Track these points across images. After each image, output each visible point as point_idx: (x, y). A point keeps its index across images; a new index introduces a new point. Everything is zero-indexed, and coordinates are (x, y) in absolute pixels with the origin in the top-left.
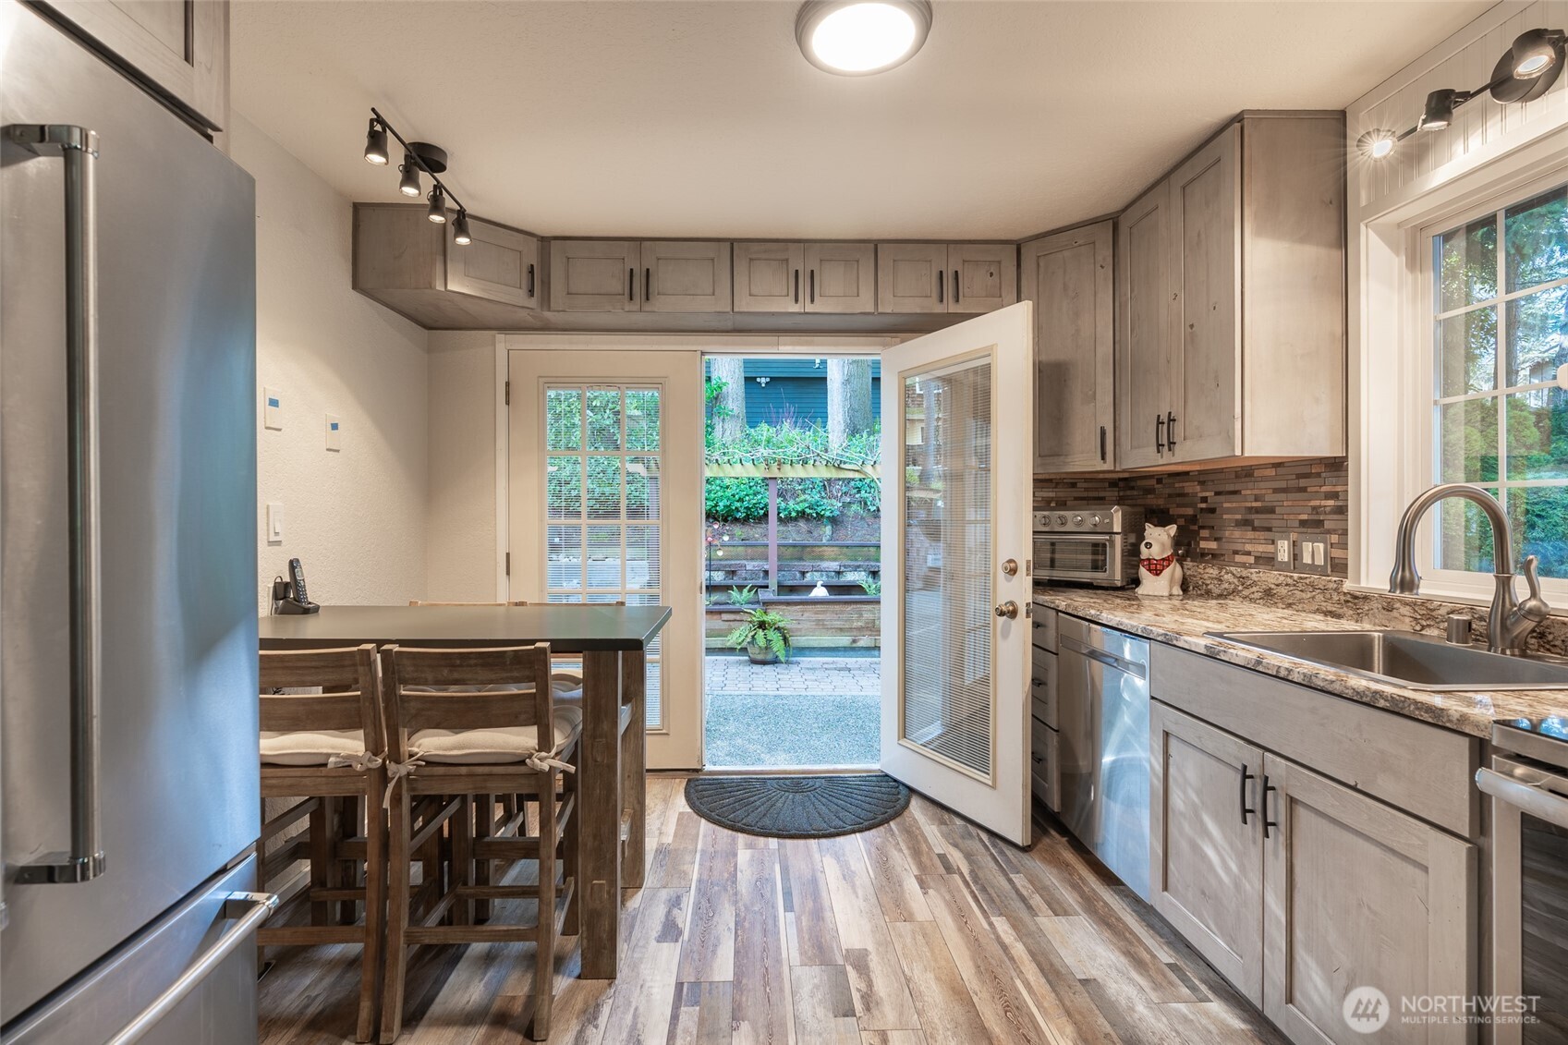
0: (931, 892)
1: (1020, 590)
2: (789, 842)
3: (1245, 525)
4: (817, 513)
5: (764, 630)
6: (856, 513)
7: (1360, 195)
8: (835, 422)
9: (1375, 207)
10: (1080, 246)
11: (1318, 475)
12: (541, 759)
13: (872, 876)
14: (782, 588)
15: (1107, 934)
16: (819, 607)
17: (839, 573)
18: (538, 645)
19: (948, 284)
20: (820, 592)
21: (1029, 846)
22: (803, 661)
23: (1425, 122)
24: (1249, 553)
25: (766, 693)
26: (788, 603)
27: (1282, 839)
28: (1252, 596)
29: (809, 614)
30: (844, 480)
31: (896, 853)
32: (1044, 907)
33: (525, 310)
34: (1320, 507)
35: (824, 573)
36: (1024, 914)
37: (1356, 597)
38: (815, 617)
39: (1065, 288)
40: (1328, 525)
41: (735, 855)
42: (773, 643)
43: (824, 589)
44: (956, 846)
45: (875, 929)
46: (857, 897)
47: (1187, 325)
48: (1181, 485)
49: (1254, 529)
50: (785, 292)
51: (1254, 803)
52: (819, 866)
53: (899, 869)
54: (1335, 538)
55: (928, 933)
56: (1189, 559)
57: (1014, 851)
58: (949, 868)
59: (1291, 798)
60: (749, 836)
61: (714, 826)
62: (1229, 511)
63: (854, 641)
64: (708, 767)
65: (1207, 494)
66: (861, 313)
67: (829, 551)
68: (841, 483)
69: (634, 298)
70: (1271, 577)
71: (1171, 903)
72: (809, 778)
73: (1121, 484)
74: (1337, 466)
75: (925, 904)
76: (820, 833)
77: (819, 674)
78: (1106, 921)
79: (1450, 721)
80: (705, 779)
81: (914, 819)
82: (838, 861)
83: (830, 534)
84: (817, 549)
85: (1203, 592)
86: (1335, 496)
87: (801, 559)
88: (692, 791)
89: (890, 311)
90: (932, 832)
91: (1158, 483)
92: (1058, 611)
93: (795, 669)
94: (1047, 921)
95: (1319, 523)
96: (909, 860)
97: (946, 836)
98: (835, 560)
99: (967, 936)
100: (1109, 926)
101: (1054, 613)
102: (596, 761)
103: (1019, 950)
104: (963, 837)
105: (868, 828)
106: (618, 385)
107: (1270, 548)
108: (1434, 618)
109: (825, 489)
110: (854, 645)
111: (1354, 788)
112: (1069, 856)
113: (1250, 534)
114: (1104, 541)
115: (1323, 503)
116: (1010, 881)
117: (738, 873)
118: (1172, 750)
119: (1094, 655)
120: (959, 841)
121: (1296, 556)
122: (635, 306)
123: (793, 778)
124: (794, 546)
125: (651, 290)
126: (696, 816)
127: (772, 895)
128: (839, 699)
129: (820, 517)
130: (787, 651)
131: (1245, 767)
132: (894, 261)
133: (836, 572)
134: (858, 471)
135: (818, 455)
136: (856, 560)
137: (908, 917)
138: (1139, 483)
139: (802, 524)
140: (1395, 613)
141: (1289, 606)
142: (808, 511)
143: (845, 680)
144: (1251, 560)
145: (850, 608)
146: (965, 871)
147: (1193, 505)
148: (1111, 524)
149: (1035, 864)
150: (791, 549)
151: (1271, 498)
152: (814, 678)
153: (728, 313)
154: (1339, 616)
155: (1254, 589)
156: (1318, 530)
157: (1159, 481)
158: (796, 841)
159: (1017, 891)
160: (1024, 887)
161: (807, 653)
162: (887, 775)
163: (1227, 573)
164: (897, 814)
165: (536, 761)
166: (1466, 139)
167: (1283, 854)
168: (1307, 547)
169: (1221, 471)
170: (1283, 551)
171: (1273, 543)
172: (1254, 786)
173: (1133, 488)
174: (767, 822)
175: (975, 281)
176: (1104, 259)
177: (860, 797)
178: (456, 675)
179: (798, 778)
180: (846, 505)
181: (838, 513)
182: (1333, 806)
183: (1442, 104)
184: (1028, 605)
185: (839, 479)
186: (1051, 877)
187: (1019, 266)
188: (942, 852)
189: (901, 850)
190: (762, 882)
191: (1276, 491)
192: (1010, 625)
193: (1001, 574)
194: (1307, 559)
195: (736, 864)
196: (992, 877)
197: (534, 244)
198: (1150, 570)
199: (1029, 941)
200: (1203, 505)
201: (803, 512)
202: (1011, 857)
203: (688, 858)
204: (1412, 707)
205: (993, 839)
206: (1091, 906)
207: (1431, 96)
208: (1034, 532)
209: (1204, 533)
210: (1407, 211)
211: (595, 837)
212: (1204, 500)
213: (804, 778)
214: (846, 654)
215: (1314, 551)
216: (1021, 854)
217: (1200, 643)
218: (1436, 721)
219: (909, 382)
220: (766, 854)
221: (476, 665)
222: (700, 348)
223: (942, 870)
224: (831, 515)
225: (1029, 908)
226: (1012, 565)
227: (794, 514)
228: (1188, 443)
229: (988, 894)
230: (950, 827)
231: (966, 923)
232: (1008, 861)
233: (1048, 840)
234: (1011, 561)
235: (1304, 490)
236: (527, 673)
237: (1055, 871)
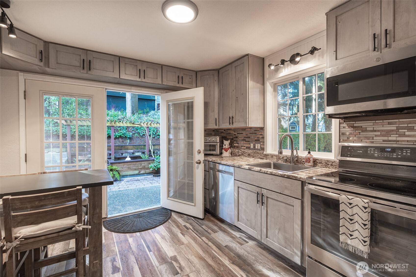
0: (185, 235)
1: (201, 157)
2: (142, 232)
3: (244, 140)
4: (125, 136)
5: (112, 171)
6: (137, 136)
7: (267, 76)
8: (129, 110)
9: (270, 79)
10: (211, 75)
11: (259, 130)
12: (79, 227)
13: (169, 236)
14: (116, 159)
15: (226, 234)
16: (129, 163)
17: (133, 153)
18: (78, 187)
19: (180, 79)
20: (128, 159)
21: (204, 218)
22: (124, 179)
23: (281, 65)
24: (245, 146)
25: (115, 190)
26: (119, 163)
27: (265, 205)
28: (246, 155)
29: (126, 165)
30: (132, 127)
31: (173, 228)
32: (211, 232)
33: (37, 66)
34: (259, 137)
35: (129, 154)
36: (208, 235)
37: (266, 155)
38: (128, 166)
39: (207, 84)
40: (260, 141)
41: (128, 240)
42: (115, 175)
43: (129, 158)
44: (187, 222)
45: (176, 249)
46: (168, 242)
47: (236, 97)
48: (230, 131)
49: (246, 141)
50: (136, 75)
51: (259, 199)
52: (154, 237)
53: (175, 232)
54: (262, 143)
55: (189, 246)
56: (231, 148)
57: (201, 220)
58: (187, 228)
59: (267, 197)
60: (130, 234)
61: (117, 234)
62: (240, 137)
63: (139, 172)
64: (109, 216)
65: (236, 134)
66: (158, 84)
67: (129, 147)
68: (131, 128)
69: (85, 68)
70: (250, 151)
71: (240, 224)
72: (142, 213)
73: (215, 131)
74: (262, 129)
75: (185, 239)
76: (151, 227)
77: (131, 183)
78: (224, 231)
79: (298, 178)
80: (109, 220)
81: (174, 218)
82: (159, 234)
83: (129, 142)
84: (126, 147)
85: (235, 155)
86: (262, 135)
87: (121, 150)
88: (106, 224)
89: (166, 84)
90: (180, 220)
91: (224, 131)
92: (209, 161)
93: (123, 182)
94: (213, 235)
95: (259, 140)
96: (177, 229)
97: (184, 220)
98: (132, 149)
99: (198, 244)
100: (226, 232)
101: (208, 162)
102: (94, 223)
103: (210, 244)
104: (188, 220)
105: (164, 223)
106: (74, 96)
107: (249, 145)
108: (280, 158)
109: (127, 129)
110: (139, 173)
111: (280, 193)
112: (212, 218)
113: (245, 142)
114: (215, 144)
115: (260, 136)
116: (202, 228)
117: (131, 246)
118: (239, 191)
119: (219, 171)
120: (187, 221)
121: (254, 147)
122: (85, 71)
123: (137, 214)
124: (119, 146)
125: (91, 67)
126: (110, 232)
127: (144, 249)
128: (139, 189)
129: (126, 137)
130: (120, 177)
131: (258, 192)
132: (167, 71)
133: (132, 153)
134: (139, 125)
135: (127, 120)
136: (138, 149)
137: (183, 244)
138: (220, 131)
139: (120, 139)
140: (273, 158)
141: (253, 157)
142: (122, 135)
143: (139, 183)
144: (245, 148)
145: (138, 163)
146: (191, 228)
147: (232, 136)
148: (217, 140)
149: (206, 222)
150: (118, 147)
151: (249, 135)
152: (129, 184)
153: (118, 78)
154: (263, 159)
155: (246, 154)
156: (259, 142)
157: (225, 130)
158: (144, 232)
159: (205, 230)
160: (206, 228)
161: (125, 177)
162: (163, 208)
163: (240, 151)
164: (170, 218)
165: (77, 227)
166: (285, 69)
167: (265, 208)
168: (257, 145)
169: (239, 129)
170: (252, 146)
171: (250, 144)
172: (259, 195)
173: (218, 132)
174: (134, 228)
175: (186, 79)
176: (216, 79)
177: (158, 215)
178: (42, 203)
179: (139, 214)
180: (134, 134)
181: (131, 136)
182: (276, 197)
183: (283, 62)
184: (203, 160)
185: (131, 127)
186: (210, 224)
187: (196, 77)
188: (184, 225)
189: (174, 227)
190: (139, 246)
191: (250, 133)
192: (199, 165)
193: (196, 153)
194: (257, 148)
195: (129, 243)
196: (198, 228)
197: (42, 43)
198: (225, 151)
199: (211, 241)
200: (235, 136)
201: (121, 136)
202: (200, 222)
203: (112, 245)
204: (291, 177)
205: (195, 219)
206: (221, 229)
207: (281, 60)
208: (204, 142)
209: (235, 142)
210: (274, 80)
211: (94, 247)
212: (235, 135)
213: (141, 213)
214: (137, 176)
215: (258, 146)
216: (202, 221)
217: (247, 167)
218: (296, 179)
219: (169, 103)
220: (137, 238)
221: (51, 198)
222: (105, 87)
223: (186, 229)
224: (129, 137)
225: (209, 233)
226: (200, 151)
227: (118, 137)
228: (237, 123)
229: (199, 232)
230: (184, 218)
231: (196, 241)
232: (200, 223)
233: (207, 216)
234: (199, 150)
235: (256, 133)
236: (73, 198)
237: (211, 223)
